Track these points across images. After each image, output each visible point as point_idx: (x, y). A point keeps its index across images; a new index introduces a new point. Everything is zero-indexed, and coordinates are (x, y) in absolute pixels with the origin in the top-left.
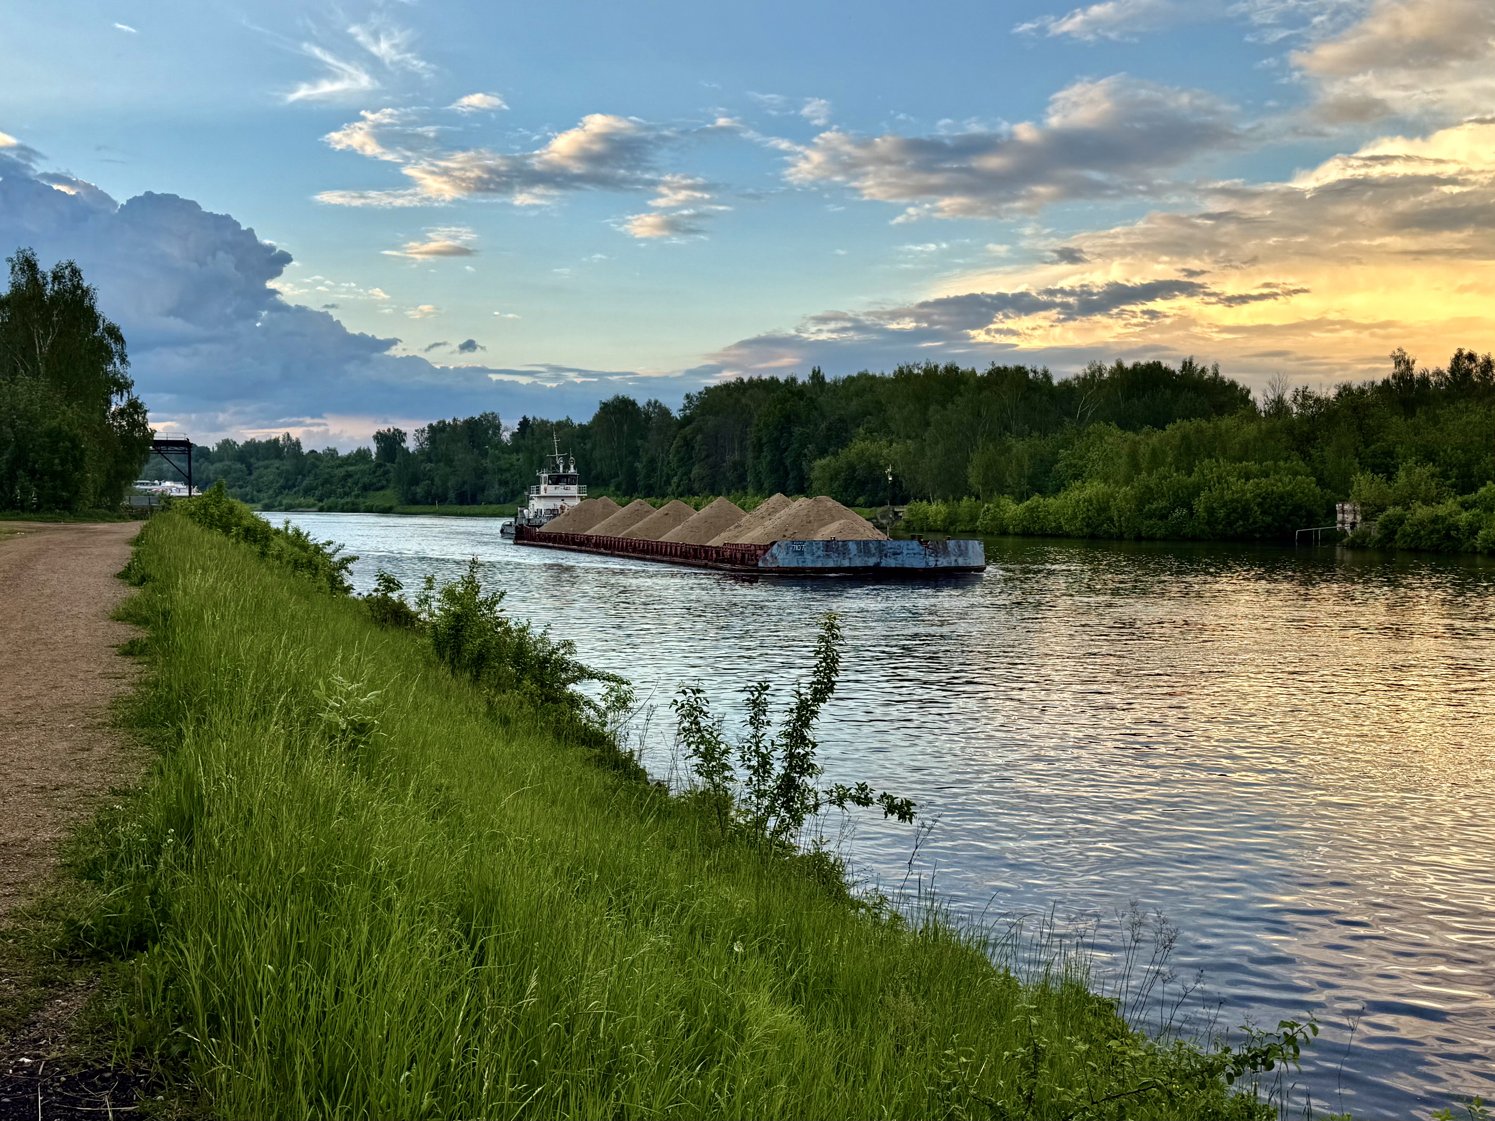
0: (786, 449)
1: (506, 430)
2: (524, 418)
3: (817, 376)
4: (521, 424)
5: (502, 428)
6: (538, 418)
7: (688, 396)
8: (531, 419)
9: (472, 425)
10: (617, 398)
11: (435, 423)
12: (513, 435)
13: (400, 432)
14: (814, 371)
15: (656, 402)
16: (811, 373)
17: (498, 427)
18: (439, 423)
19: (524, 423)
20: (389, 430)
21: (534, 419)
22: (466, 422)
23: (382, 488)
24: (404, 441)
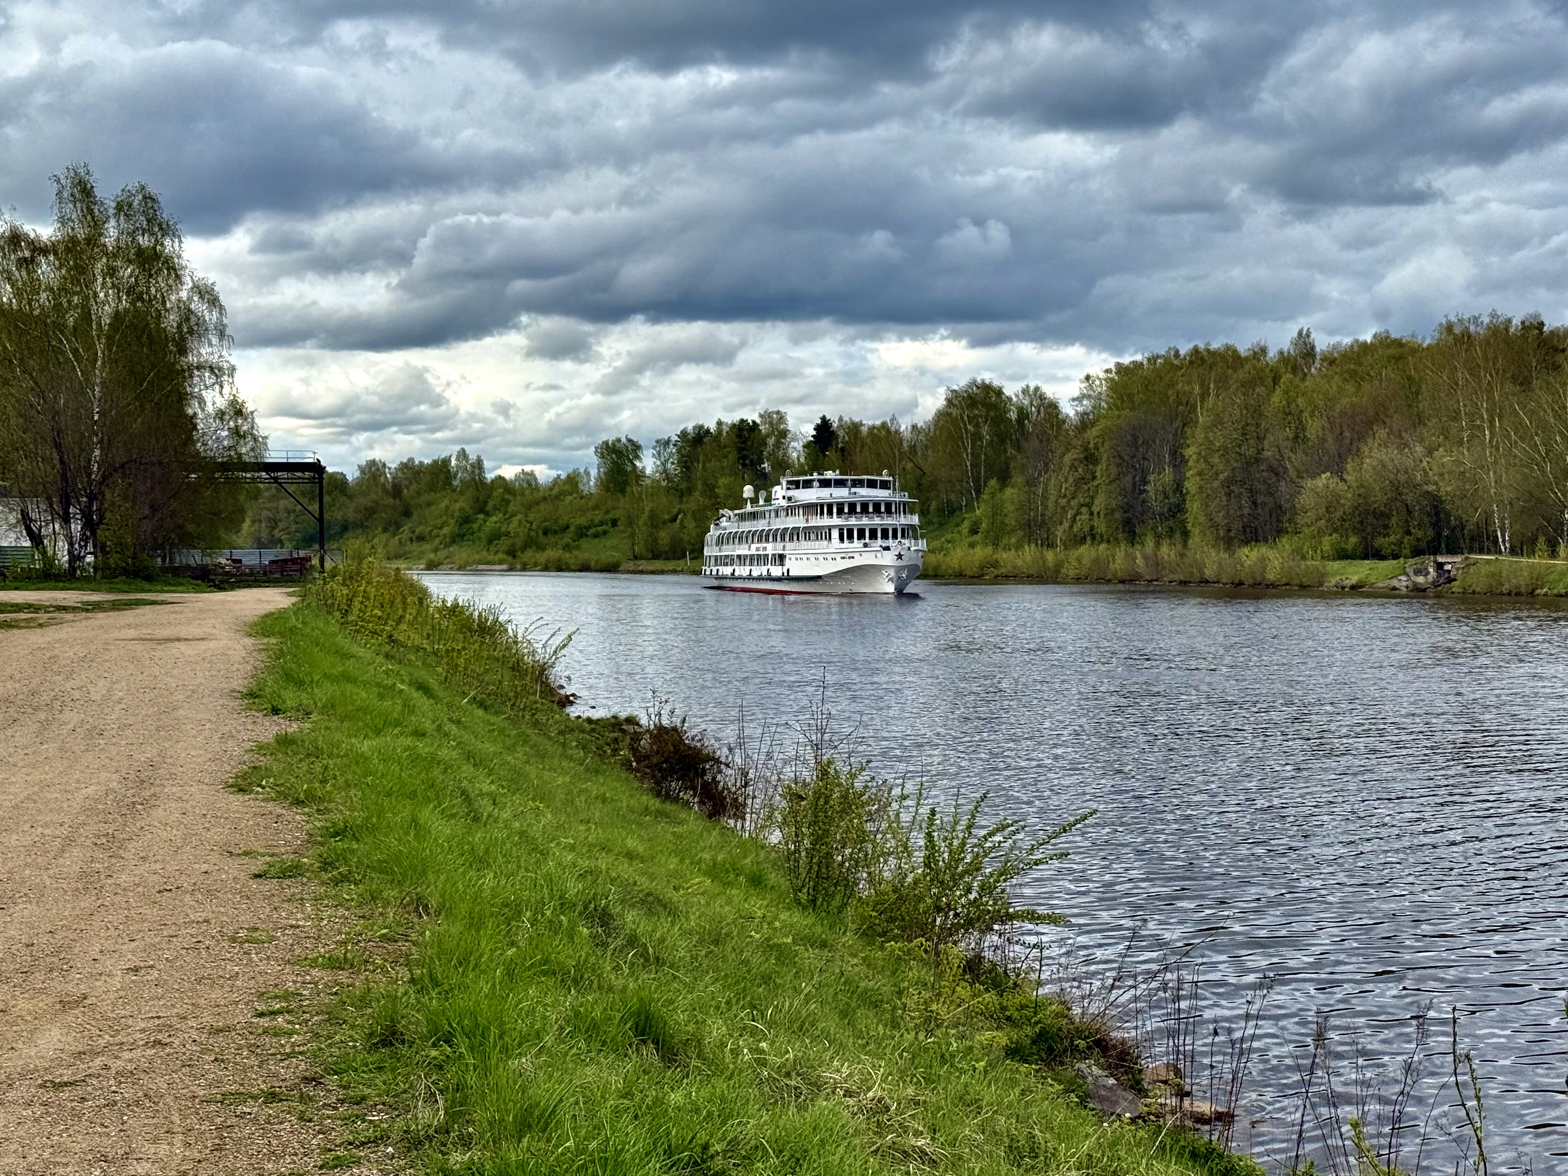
1: (795, 439)
2: (823, 418)
3: (1304, 340)
4: (818, 428)
5: (789, 436)
6: (846, 419)
7: (1088, 378)
8: (834, 419)
9: (743, 431)
10: (974, 382)
11: (687, 429)
12: (807, 446)
13: (633, 443)
14: (1300, 334)
15: (1037, 389)
16: (1295, 335)
17: (784, 434)
18: (695, 428)
19: (824, 428)
20: (618, 439)
21: (841, 419)
22: (734, 426)
23: (605, 533)
24: (638, 457)
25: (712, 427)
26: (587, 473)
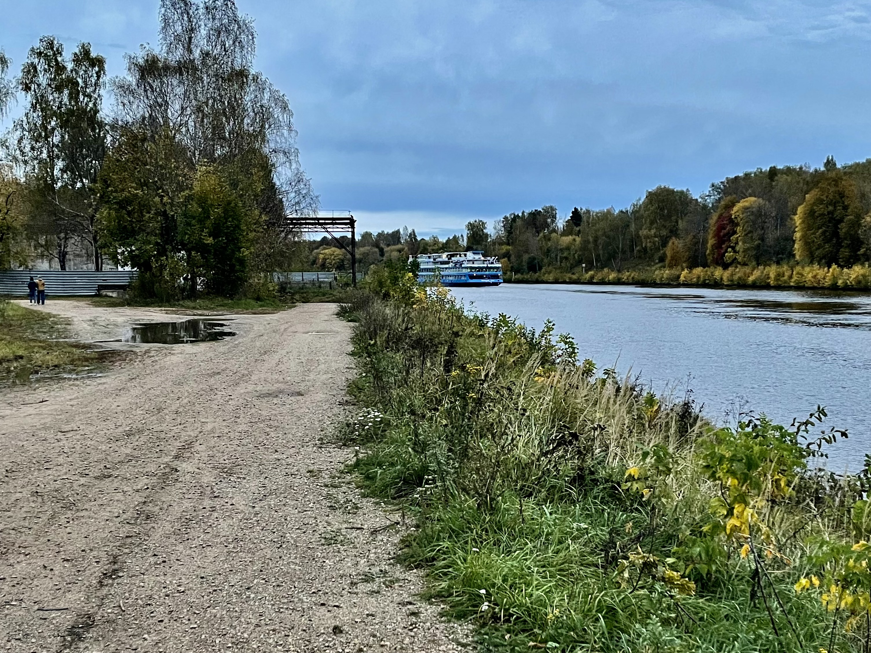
0: (841, 221)
2: (575, 209)
4: (573, 213)
8: (579, 209)
9: (535, 215)
11: (508, 215)
13: (483, 223)
18: (511, 215)
19: (576, 213)
20: (476, 221)
21: (581, 209)
22: (530, 214)
24: (485, 228)
25: (520, 215)
26: (462, 236)
